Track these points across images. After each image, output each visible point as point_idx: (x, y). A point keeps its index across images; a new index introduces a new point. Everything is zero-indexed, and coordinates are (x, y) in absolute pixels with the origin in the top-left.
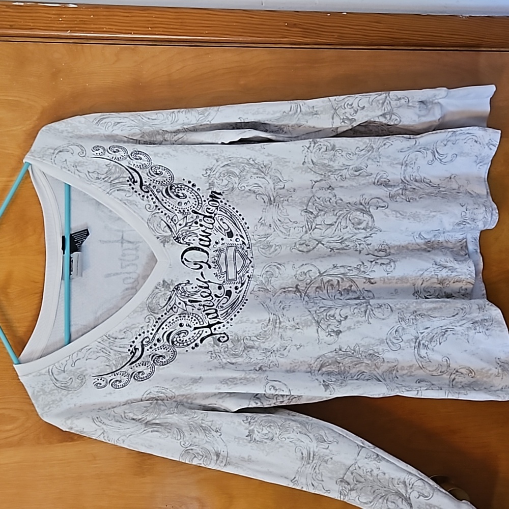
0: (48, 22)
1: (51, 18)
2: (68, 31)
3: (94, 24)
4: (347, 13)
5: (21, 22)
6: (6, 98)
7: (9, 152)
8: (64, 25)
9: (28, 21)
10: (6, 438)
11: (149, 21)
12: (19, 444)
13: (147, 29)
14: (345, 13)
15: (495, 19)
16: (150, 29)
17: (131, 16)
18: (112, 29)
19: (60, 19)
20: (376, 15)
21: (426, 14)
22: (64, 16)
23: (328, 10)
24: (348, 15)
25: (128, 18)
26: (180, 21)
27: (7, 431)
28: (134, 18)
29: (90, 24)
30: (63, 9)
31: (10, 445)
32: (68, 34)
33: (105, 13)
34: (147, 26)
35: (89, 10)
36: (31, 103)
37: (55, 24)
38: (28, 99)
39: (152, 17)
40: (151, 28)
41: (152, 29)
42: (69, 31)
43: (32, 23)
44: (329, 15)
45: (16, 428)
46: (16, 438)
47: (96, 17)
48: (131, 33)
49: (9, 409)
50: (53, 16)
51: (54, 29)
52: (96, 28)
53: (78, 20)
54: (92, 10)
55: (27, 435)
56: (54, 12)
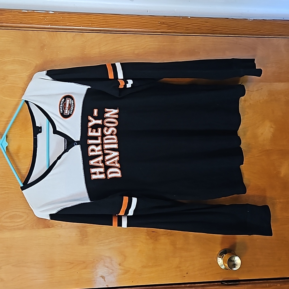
0: (39, 20)
1: (41, 18)
3: (62, 22)
4: (191, 17)
5: (26, 20)
6: (18, 59)
7: (20, 86)
8: (47, 22)
9: (29, 20)
10: (18, 226)
11: (90, 20)
12: (24, 228)
13: (89, 25)
14: (190, 17)
15: (266, 21)
16: (90, 24)
18: (71, 24)
19: (45, 19)
20: (205, 18)
21: (231, 18)
22: (47, 18)
23: (181, 16)
24: (191, 18)
25: (79, 19)
26: (106, 20)
27: (18, 222)
28: (82, 19)
29: (60, 22)
30: (47, 14)
31: (19, 229)
32: (49, 26)
33: (68, 16)
34: (89, 23)
35: (60, 14)
36: (30, 61)
37: (42, 21)
38: (29, 59)
39: (91, 18)
40: (91, 24)
41: (92, 25)
43: (31, 21)
44: (181, 18)
45: (22, 221)
46: (22, 226)
47: (63, 18)
48: (81, 27)
49: (19, 212)
50: (42, 18)
51: (42, 24)
52: (63, 24)
53: (54, 19)
54: (62, 14)
55: (27, 225)
56: (42, 16)
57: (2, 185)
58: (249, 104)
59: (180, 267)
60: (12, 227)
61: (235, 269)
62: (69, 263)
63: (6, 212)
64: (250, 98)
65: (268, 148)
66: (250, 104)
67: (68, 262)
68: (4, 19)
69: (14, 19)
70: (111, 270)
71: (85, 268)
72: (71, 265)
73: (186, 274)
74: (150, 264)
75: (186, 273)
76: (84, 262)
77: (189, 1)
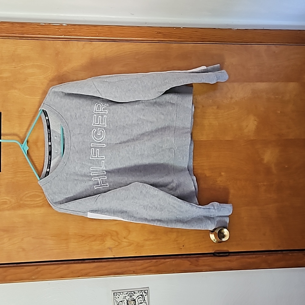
0: (54, 32)
1: (55, 30)
2: (63, 35)
3: (74, 33)
4: (183, 28)
5: (43, 32)
6: (37, 64)
7: (38, 86)
8: (61, 33)
9: (46, 31)
10: (37, 204)
11: (97, 31)
12: (42, 207)
13: (96, 35)
15: (249, 31)
17: (90, 29)
18: (82, 35)
19: (60, 31)
20: (195, 28)
21: (218, 28)
22: (61, 29)
23: (175, 26)
24: (184, 28)
25: (88, 30)
26: (110, 31)
27: (37, 201)
29: (72, 33)
30: (61, 26)
31: (38, 207)
32: (63, 37)
33: (78, 28)
34: (97, 33)
36: (47, 66)
37: (57, 32)
38: (46, 64)
39: (98, 29)
41: (99, 35)
43: (48, 32)
44: (175, 28)
45: (41, 200)
46: (41, 204)
47: (75, 30)
48: (89, 36)
49: (38, 192)
51: (56, 35)
52: (75, 34)
53: (67, 31)
54: (73, 26)
55: (45, 203)
56: (57, 28)
57: (23, 169)
58: (235, 101)
59: (177, 241)
60: (31, 205)
61: (224, 240)
62: (81, 236)
63: (27, 192)
64: (236, 96)
65: (252, 139)
66: (236, 101)
67: (80, 236)
68: (25, 31)
69: (33, 30)
70: (117, 243)
71: (95, 240)
72: (83, 238)
73: (182, 247)
74: (151, 238)
75: (182, 246)
76: (94, 236)
77: (182, 14)
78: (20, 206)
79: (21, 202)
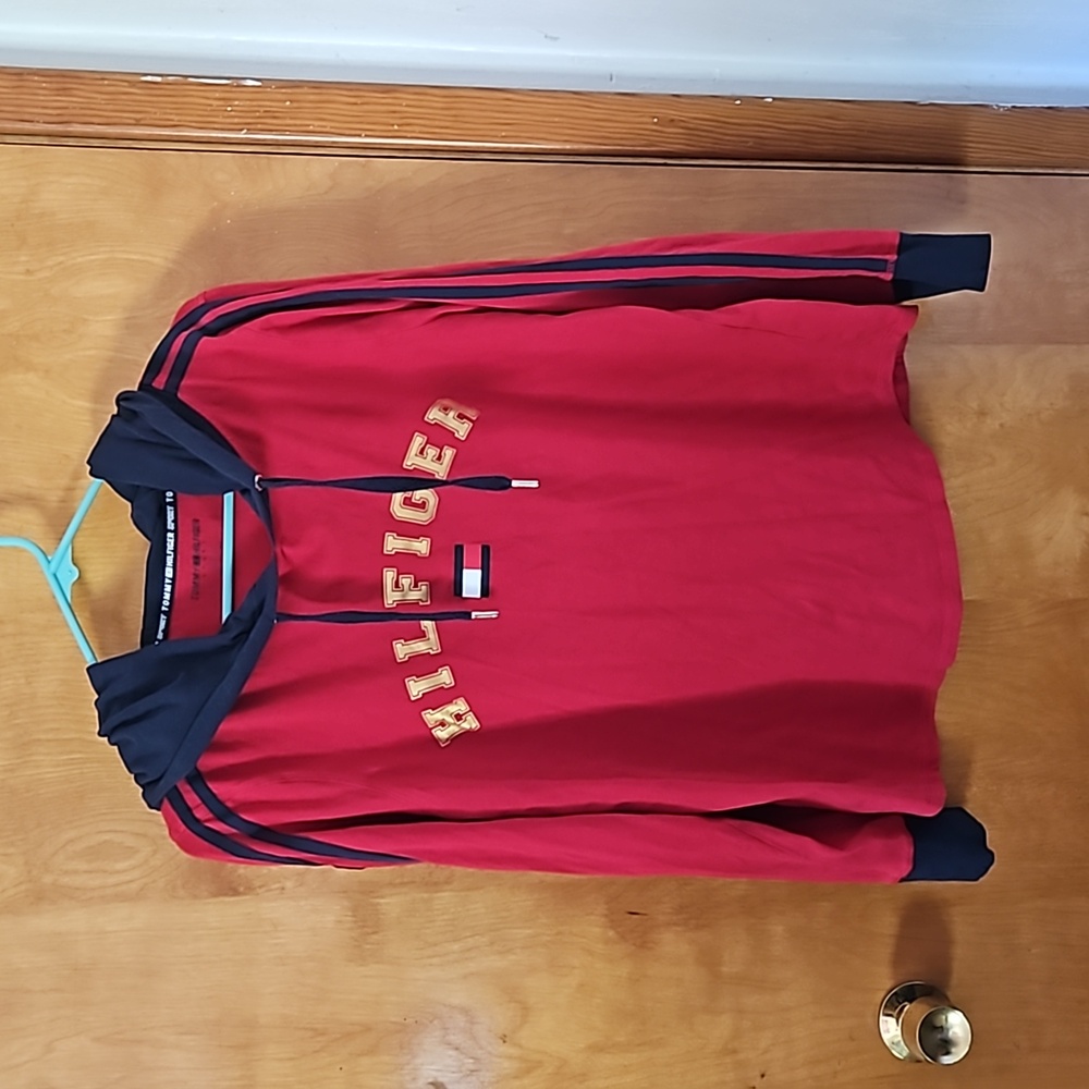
0: (206, 113)
1: (211, 105)
2: (242, 130)
3: (291, 118)
4: (774, 99)
5: (155, 113)
6: (126, 256)
7: (130, 357)
8: (236, 120)
9: (169, 111)
10: (118, 885)
11: (394, 112)
12: (137, 897)
13: (391, 128)
14: (770, 100)
15: (1062, 114)
16: (396, 127)
17: (362, 104)
18: (325, 127)
19: (229, 109)
20: (830, 103)
21: (927, 102)
22: (236, 103)
23: (738, 93)
24: (776, 102)
25: (355, 107)
26: (453, 112)
27: (118, 872)
28: (366, 107)
29: (284, 118)
30: (234, 89)
31: (123, 898)
32: (242, 135)
33: (312, 97)
34: (392, 121)
35: (284, 90)
37: (216, 116)
38: (166, 259)
39: (400, 105)
40: (398, 125)
41: (401, 128)
42: (245, 131)
43: (177, 114)
44: (738, 102)
45: (134, 868)
46: (134, 886)
47: (295, 105)
48: (360, 136)
49: (122, 832)
50: (215, 103)
51: (216, 126)
52: (295, 125)
53: (262, 109)
54: (289, 91)
55: (154, 882)
56: (217, 95)
57: (58, 729)
58: (997, 427)
59: (734, 1052)
60: (94, 889)
61: (946, 1060)
62: (312, 1029)
63: (72, 834)
64: (1001, 405)
65: (1071, 595)
66: (1001, 425)
67: (306, 1029)
68: (74, 108)
69: (111, 107)
70: (471, 1061)
71: (372, 1051)
72: (319, 1039)
73: (759, 1079)
75: (758, 1074)
76: (367, 1029)
77: (769, 40)
78: (39, 897)
79: (48, 879)
